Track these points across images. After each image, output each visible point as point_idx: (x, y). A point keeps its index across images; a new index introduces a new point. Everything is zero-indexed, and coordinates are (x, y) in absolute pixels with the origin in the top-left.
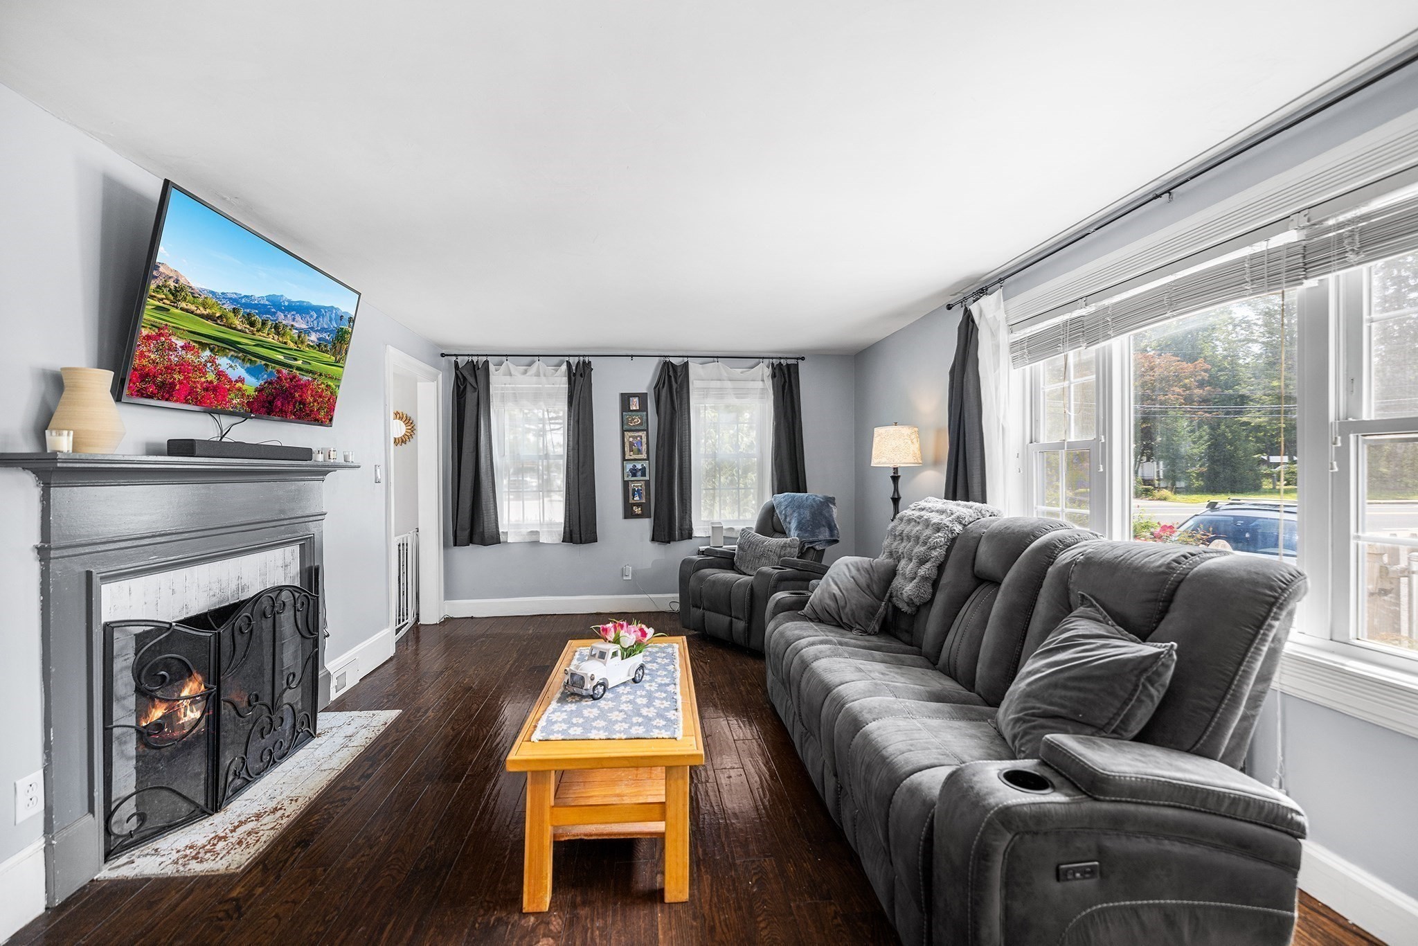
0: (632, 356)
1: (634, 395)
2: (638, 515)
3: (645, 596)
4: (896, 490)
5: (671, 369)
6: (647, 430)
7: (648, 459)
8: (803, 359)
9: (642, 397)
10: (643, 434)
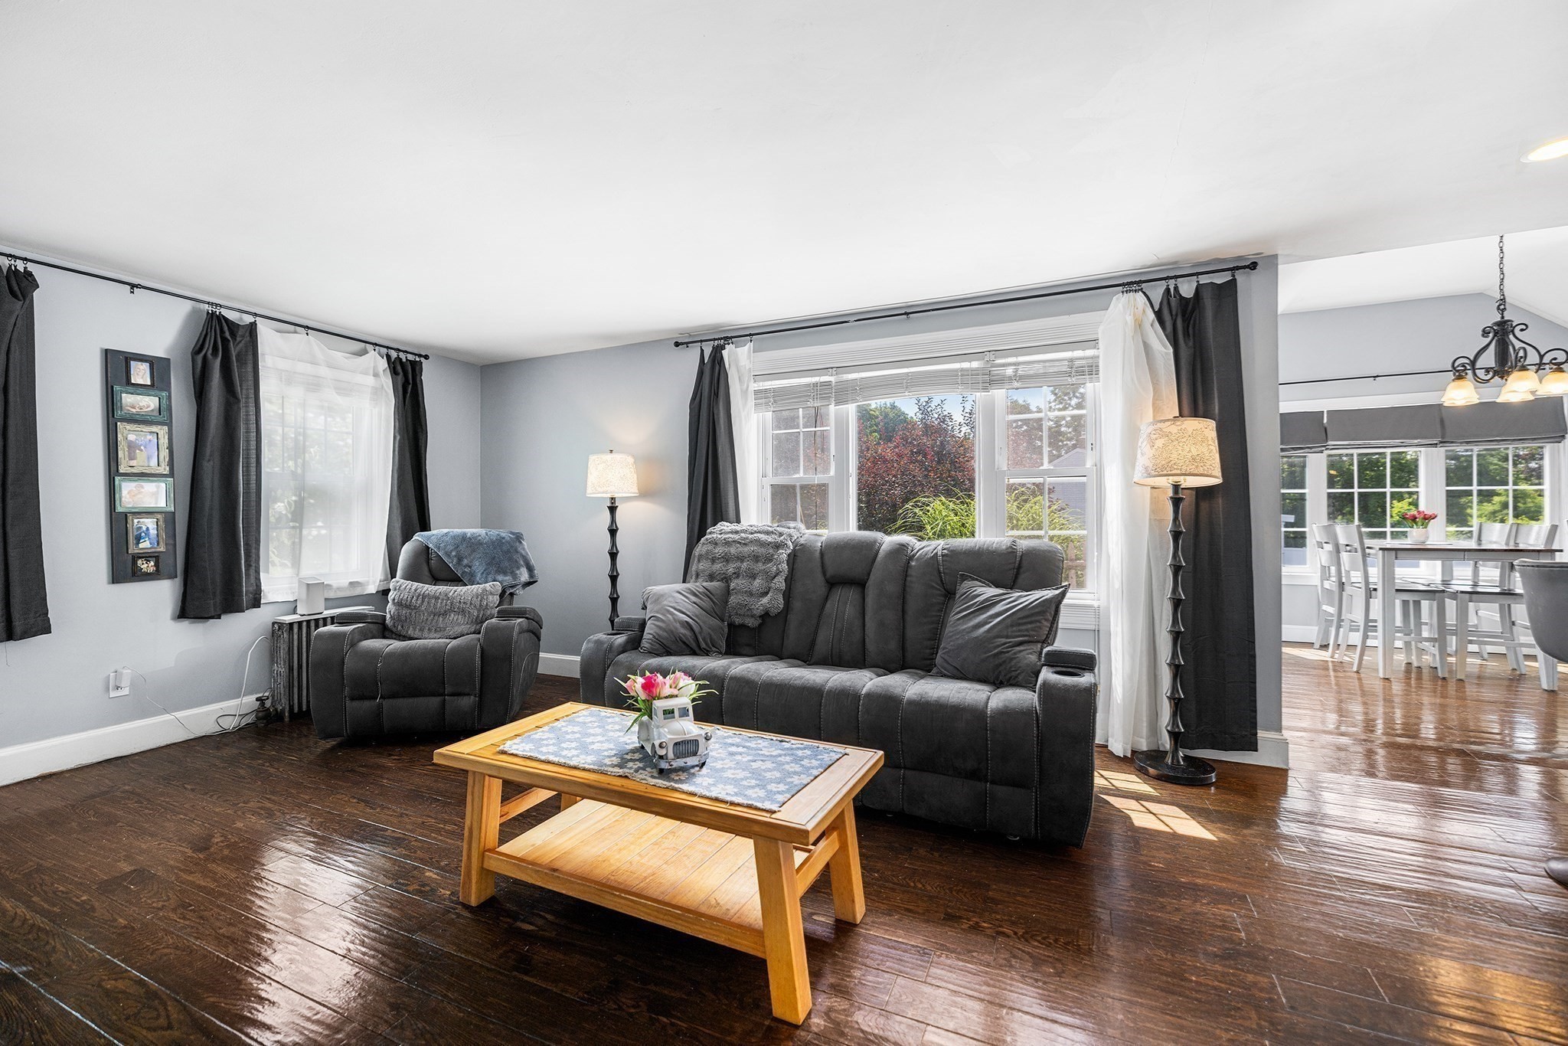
0: (133, 286)
1: (141, 358)
2: (147, 574)
3: (167, 717)
4: (613, 520)
5: (226, 328)
6: (170, 425)
7: (172, 474)
8: (426, 357)
9: (159, 367)
10: (163, 431)
